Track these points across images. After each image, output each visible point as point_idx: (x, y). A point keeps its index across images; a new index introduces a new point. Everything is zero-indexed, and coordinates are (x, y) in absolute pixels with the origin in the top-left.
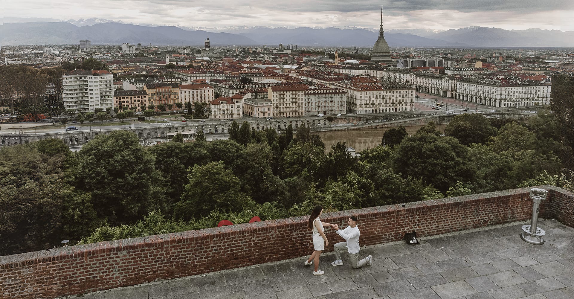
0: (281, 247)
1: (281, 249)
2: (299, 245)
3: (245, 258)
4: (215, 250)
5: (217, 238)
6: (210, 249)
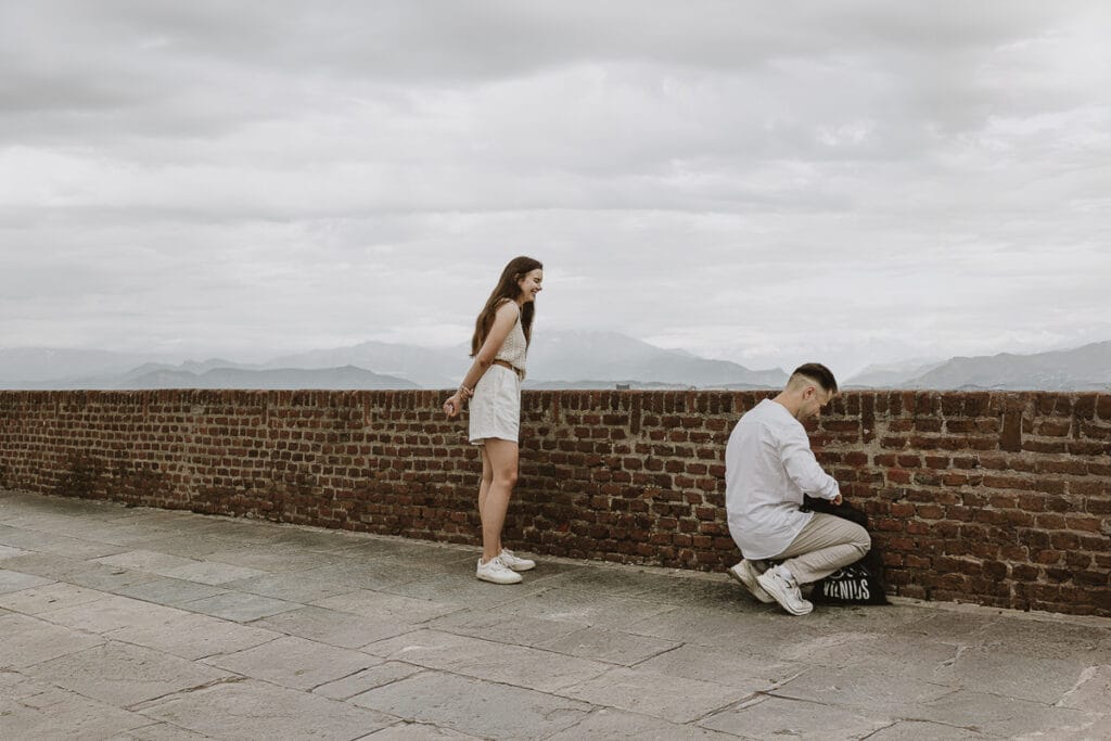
0: (577, 497)
1: (579, 503)
2: (650, 502)
3: (457, 507)
4: (377, 451)
5: (381, 406)
6: (364, 443)
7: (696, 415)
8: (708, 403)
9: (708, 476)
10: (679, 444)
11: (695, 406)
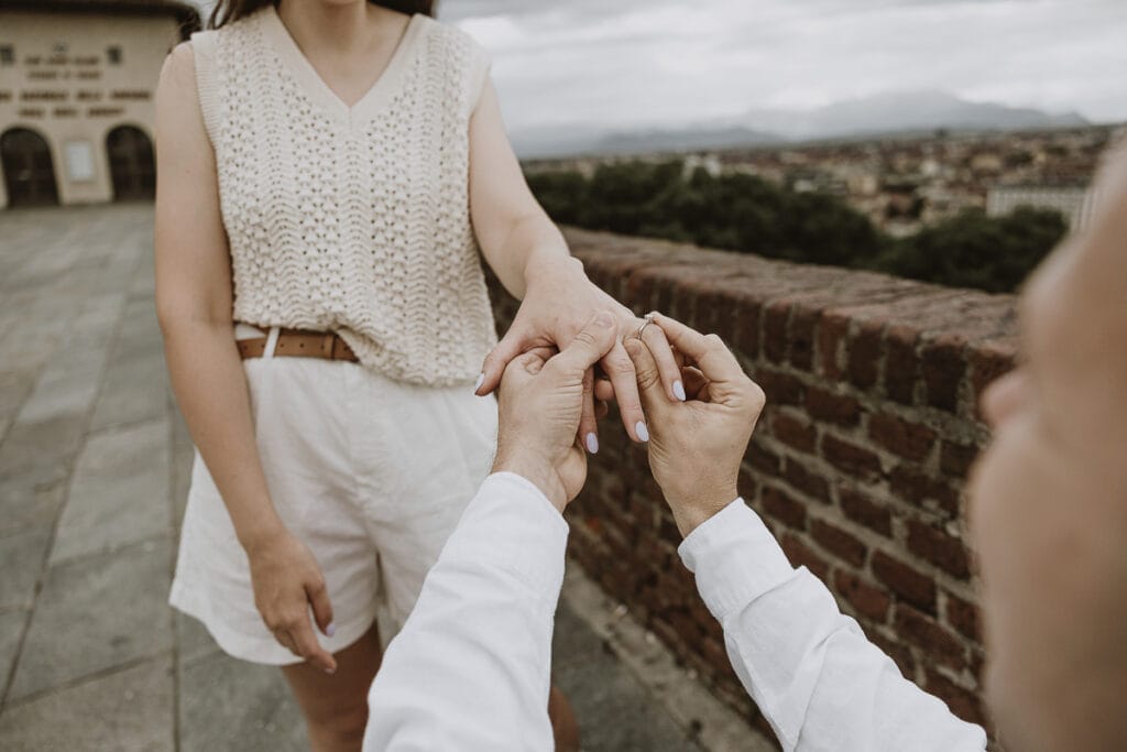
7: (842, 388)
8: (881, 364)
9: (867, 575)
10: (795, 455)
11: (842, 359)
